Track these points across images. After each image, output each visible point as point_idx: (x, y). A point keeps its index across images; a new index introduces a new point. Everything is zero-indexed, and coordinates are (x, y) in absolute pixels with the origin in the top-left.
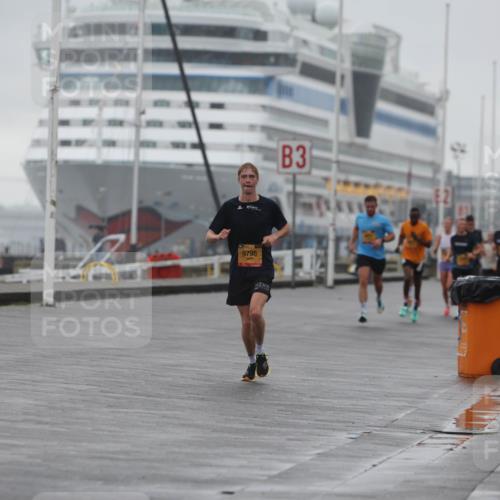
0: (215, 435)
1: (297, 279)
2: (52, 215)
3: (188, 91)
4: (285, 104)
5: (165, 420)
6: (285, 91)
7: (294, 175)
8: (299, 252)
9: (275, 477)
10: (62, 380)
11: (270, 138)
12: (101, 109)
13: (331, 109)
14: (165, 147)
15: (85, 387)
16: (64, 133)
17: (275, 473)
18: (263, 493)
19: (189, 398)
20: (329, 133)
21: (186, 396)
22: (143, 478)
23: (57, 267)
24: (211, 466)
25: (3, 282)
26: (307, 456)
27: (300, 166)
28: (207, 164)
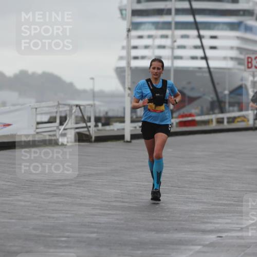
0: (213, 207)
1: (256, 126)
2: (129, 95)
3: (198, 29)
4: (248, 36)
5: (188, 200)
6: (248, 29)
10: (135, 180)
11: (241, 53)
12: (154, 40)
14: (187, 59)
15: (146, 183)
16: (134, 53)
18: (238, 237)
21: (199, 187)
22: (176, 230)
23: (133, 121)
24: (211, 223)
25: (105, 130)
27: (256, 67)
28: (208, 67)
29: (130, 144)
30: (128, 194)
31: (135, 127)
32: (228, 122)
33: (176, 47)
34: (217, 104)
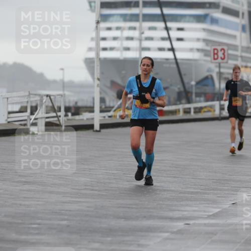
0: (182, 195)
1: (222, 116)
2: (98, 85)
3: (165, 21)
4: (215, 28)
6: (214, 21)
7: (220, 64)
8: (222, 102)
9: (211, 216)
10: (104, 168)
11: (207, 45)
12: (122, 31)
13: (237, 30)
14: (155, 50)
15: (115, 172)
16: (103, 44)
17: (211, 214)
18: (205, 224)
19: (168, 177)
20: (237, 42)
21: (166, 175)
22: (145, 217)
23: (102, 111)
24: (179, 211)
25: (75, 120)
26: (227, 205)
27: (223, 59)
28: (175, 59)
29: (99, 133)
30: (98, 182)
31: (104, 117)
32: (195, 112)
33: (143, 39)
34: (184, 94)
